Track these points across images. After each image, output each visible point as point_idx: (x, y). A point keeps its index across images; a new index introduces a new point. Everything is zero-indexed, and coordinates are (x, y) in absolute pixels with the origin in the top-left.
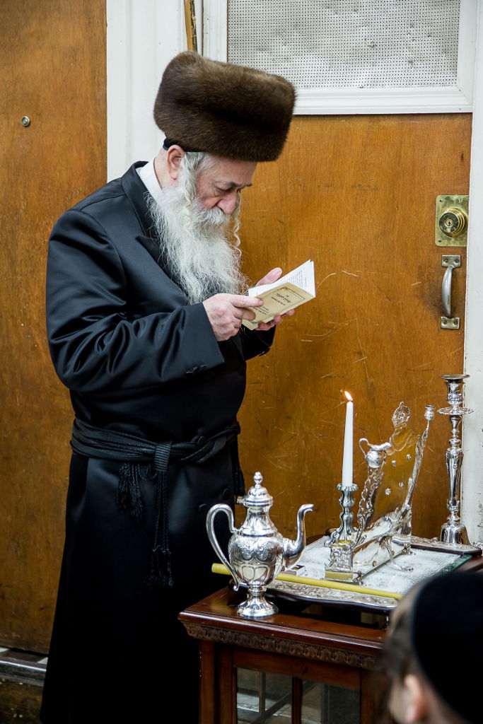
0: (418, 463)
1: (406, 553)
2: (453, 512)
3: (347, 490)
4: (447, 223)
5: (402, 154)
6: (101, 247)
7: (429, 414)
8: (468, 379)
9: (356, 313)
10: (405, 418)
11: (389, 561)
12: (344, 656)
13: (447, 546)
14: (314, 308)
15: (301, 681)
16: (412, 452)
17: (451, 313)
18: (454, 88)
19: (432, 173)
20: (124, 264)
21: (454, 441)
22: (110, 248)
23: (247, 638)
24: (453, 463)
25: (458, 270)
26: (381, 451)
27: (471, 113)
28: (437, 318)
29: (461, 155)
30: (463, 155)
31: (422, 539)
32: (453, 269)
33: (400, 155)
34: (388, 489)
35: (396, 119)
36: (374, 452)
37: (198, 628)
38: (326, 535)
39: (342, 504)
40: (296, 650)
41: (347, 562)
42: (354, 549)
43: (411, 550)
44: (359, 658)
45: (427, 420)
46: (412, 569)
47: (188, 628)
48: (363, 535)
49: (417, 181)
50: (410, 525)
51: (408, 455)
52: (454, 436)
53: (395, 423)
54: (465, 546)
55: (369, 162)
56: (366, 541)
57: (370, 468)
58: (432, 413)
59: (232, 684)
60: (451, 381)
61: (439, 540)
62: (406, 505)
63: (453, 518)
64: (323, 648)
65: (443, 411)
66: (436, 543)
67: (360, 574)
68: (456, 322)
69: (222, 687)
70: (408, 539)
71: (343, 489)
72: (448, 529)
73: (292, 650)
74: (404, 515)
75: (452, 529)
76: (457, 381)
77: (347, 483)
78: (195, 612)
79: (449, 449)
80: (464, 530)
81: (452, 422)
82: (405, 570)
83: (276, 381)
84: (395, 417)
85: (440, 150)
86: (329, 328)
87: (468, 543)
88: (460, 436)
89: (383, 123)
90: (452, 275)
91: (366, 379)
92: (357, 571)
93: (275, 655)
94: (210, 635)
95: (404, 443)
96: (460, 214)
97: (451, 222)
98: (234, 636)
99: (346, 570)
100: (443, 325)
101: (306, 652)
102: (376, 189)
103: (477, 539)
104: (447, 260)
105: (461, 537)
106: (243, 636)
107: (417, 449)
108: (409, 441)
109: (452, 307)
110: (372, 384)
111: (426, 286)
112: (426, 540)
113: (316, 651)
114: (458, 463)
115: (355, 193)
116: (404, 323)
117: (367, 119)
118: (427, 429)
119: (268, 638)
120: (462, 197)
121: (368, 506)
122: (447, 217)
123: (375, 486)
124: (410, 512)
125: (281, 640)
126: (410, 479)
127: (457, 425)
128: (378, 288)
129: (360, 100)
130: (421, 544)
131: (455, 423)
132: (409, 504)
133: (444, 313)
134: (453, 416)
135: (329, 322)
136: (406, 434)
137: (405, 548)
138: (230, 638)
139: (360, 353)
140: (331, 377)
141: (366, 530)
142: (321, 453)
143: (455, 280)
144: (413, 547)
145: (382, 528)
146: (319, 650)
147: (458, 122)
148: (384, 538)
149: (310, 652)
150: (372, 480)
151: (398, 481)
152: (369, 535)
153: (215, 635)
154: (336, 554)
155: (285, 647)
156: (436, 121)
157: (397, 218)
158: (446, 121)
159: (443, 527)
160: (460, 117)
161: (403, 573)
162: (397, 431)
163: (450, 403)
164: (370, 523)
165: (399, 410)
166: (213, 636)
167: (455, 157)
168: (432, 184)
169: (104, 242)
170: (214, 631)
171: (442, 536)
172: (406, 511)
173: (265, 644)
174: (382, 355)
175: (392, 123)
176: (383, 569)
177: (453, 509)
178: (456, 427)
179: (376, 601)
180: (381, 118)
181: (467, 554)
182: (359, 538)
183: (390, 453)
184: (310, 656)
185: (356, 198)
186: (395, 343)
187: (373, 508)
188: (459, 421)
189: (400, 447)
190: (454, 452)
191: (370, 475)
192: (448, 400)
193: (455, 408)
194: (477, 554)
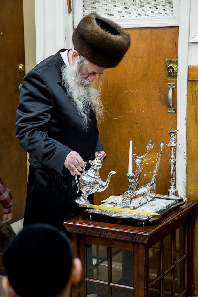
0: (158, 165)
1: (154, 200)
2: (172, 184)
3: (130, 176)
4: (170, 70)
5: (152, 43)
7: (162, 145)
8: (178, 131)
9: (135, 107)
10: (152, 146)
11: (146, 203)
12: (126, 237)
13: (170, 197)
14: (119, 105)
15: (111, 248)
16: (155, 160)
17: (172, 106)
18: (172, 16)
19: (164, 51)
20: (53, 94)
21: (173, 156)
22: (47, 87)
23: (90, 232)
24: (172, 165)
25: (174, 89)
26: (141, 159)
27: (178, 26)
28: (167, 108)
29: (175, 43)
30: (176, 43)
31: (160, 195)
32: (173, 89)
33: (151, 44)
34: (145, 174)
35: (149, 29)
36: (139, 159)
37: (71, 228)
38: (123, 194)
39: (129, 181)
40: (108, 236)
41: (129, 202)
42: (131, 197)
43: (156, 199)
44: (132, 238)
45: (161, 148)
46: (155, 205)
47: (67, 228)
48: (135, 192)
49: (158, 54)
50: (155, 189)
51: (153, 161)
52: (173, 154)
53: (147, 148)
54: (177, 197)
55: (139, 47)
56: (136, 194)
57: (137, 166)
58: (163, 145)
59: (84, 249)
60: (171, 133)
61: (167, 195)
62: (153, 181)
63: (173, 186)
64: (119, 235)
65: (168, 145)
66: (166, 196)
67: (134, 207)
68: (174, 110)
69: (81, 251)
70: (154, 195)
71: (129, 176)
72: (170, 191)
73: (107, 236)
74: (152, 185)
75: (172, 191)
76: (174, 133)
77: (130, 173)
78: (70, 222)
79: (170, 160)
80: (177, 191)
81: (171, 149)
82: (152, 206)
83: (104, 135)
84: (147, 146)
85: (167, 41)
86: (125, 113)
87: (178, 196)
88: (175, 154)
89: (145, 31)
90: (172, 91)
91: (139, 133)
92: (133, 206)
93: (100, 238)
94: (75, 231)
95: (151, 156)
96: (175, 67)
97: (171, 70)
98: (85, 231)
99: (128, 205)
100: (169, 111)
101: (112, 236)
102: (142, 57)
103: (183, 195)
104: (170, 85)
105: (176, 194)
106: (88, 231)
107: (157, 159)
108: (153, 155)
109: (172, 104)
110: (142, 135)
111: (162, 95)
112: (162, 195)
113: (116, 236)
114: (174, 165)
115: (134, 59)
116: (154, 111)
117: (138, 30)
118: (161, 151)
119: (98, 231)
120: (176, 60)
121: (137, 181)
122: (170, 68)
123: (140, 173)
124: (155, 184)
125: (103, 232)
126: (154, 171)
127: (174, 150)
128: (144, 97)
129: (135, 22)
130: (159, 197)
131: (173, 149)
132: (154, 180)
133: (169, 106)
134: (172, 146)
135: (125, 111)
136: (152, 153)
137: (153, 198)
138: (83, 232)
139: (137, 123)
140: (125, 133)
141: (136, 190)
142: (122, 163)
143: (173, 93)
144: (156, 198)
145: (143, 190)
146: (117, 235)
147: (174, 30)
148: (144, 194)
149: (114, 236)
150: (138, 170)
151: (149, 171)
152: (138, 192)
153: (78, 231)
154: (125, 200)
155: (104, 235)
156: (165, 30)
157: (151, 69)
158: (169, 30)
159: (169, 190)
160: (174, 28)
161: (152, 207)
162: (148, 152)
163: (171, 141)
164: (138, 188)
165: (149, 143)
166: (77, 231)
167: (173, 44)
168: (164, 55)
169: (45, 84)
170: (77, 229)
171: (167, 193)
172: (153, 183)
173: (97, 234)
174: (145, 123)
176: (143, 206)
177: (172, 183)
178: (173, 151)
179: (139, 217)
180: (143, 29)
181: (177, 200)
182: (133, 193)
183: (145, 160)
184: (114, 238)
185: (135, 61)
186: (151, 119)
187: (139, 181)
188: (174, 148)
189: (149, 158)
190: (173, 161)
191: (137, 168)
192: (170, 140)
193: (173, 143)
194: (181, 200)
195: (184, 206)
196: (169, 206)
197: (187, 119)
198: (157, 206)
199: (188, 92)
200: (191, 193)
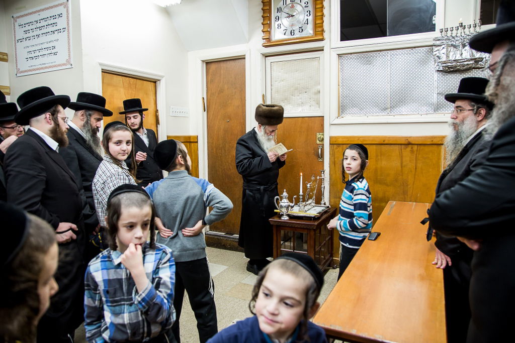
0: (316, 188)
5: (309, 125)
6: (247, 145)
8: (325, 170)
10: (314, 178)
11: (311, 208)
13: (322, 206)
18: (320, 111)
19: (316, 128)
21: (323, 184)
24: (323, 188)
26: (310, 184)
27: (324, 116)
31: (317, 204)
32: (321, 148)
34: (311, 193)
38: (298, 204)
39: (300, 198)
41: (303, 209)
42: (304, 206)
43: (316, 207)
45: (318, 179)
49: (313, 130)
50: (314, 202)
57: (308, 188)
62: (314, 197)
63: (323, 200)
65: (321, 177)
67: (306, 211)
70: (314, 204)
74: (314, 199)
75: (323, 202)
76: (323, 171)
77: (301, 193)
79: (322, 186)
85: (317, 124)
89: (305, 118)
93: (289, 227)
94: (275, 224)
96: (322, 137)
97: (320, 138)
100: (319, 160)
102: (304, 132)
103: (328, 205)
104: (319, 146)
105: (325, 204)
106: (282, 224)
107: (316, 185)
108: (315, 183)
109: (321, 156)
111: (316, 152)
116: (311, 160)
118: (318, 181)
120: (322, 133)
121: (307, 196)
123: (309, 192)
126: (315, 191)
128: (305, 153)
131: (323, 180)
133: (320, 158)
137: (314, 206)
143: (321, 150)
145: (310, 201)
147: (321, 118)
148: (310, 204)
151: (313, 192)
152: (307, 203)
154: (301, 207)
156: (316, 118)
157: (308, 138)
158: (319, 118)
159: (321, 202)
161: (314, 211)
162: (313, 181)
164: (307, 201)
165: (312, 177)
167: (321, 125)
168: (316, 131)
171: (321, 204)
174: (306, 167)
175: (307, 118)
176: (310, 210)
177: (323, 198)
181: (326, 207)
182: (305, 203)
185: (300, 134)
186: (309, 164)
191: (308, 190)
192: (322, 175)
193: (323, 177)
194: (328, 207)
195: (331, 210)
196: (323, 210)
197: (330, 164)
198: (317, 210)
199: (330, 150)
200: (332, 204)
